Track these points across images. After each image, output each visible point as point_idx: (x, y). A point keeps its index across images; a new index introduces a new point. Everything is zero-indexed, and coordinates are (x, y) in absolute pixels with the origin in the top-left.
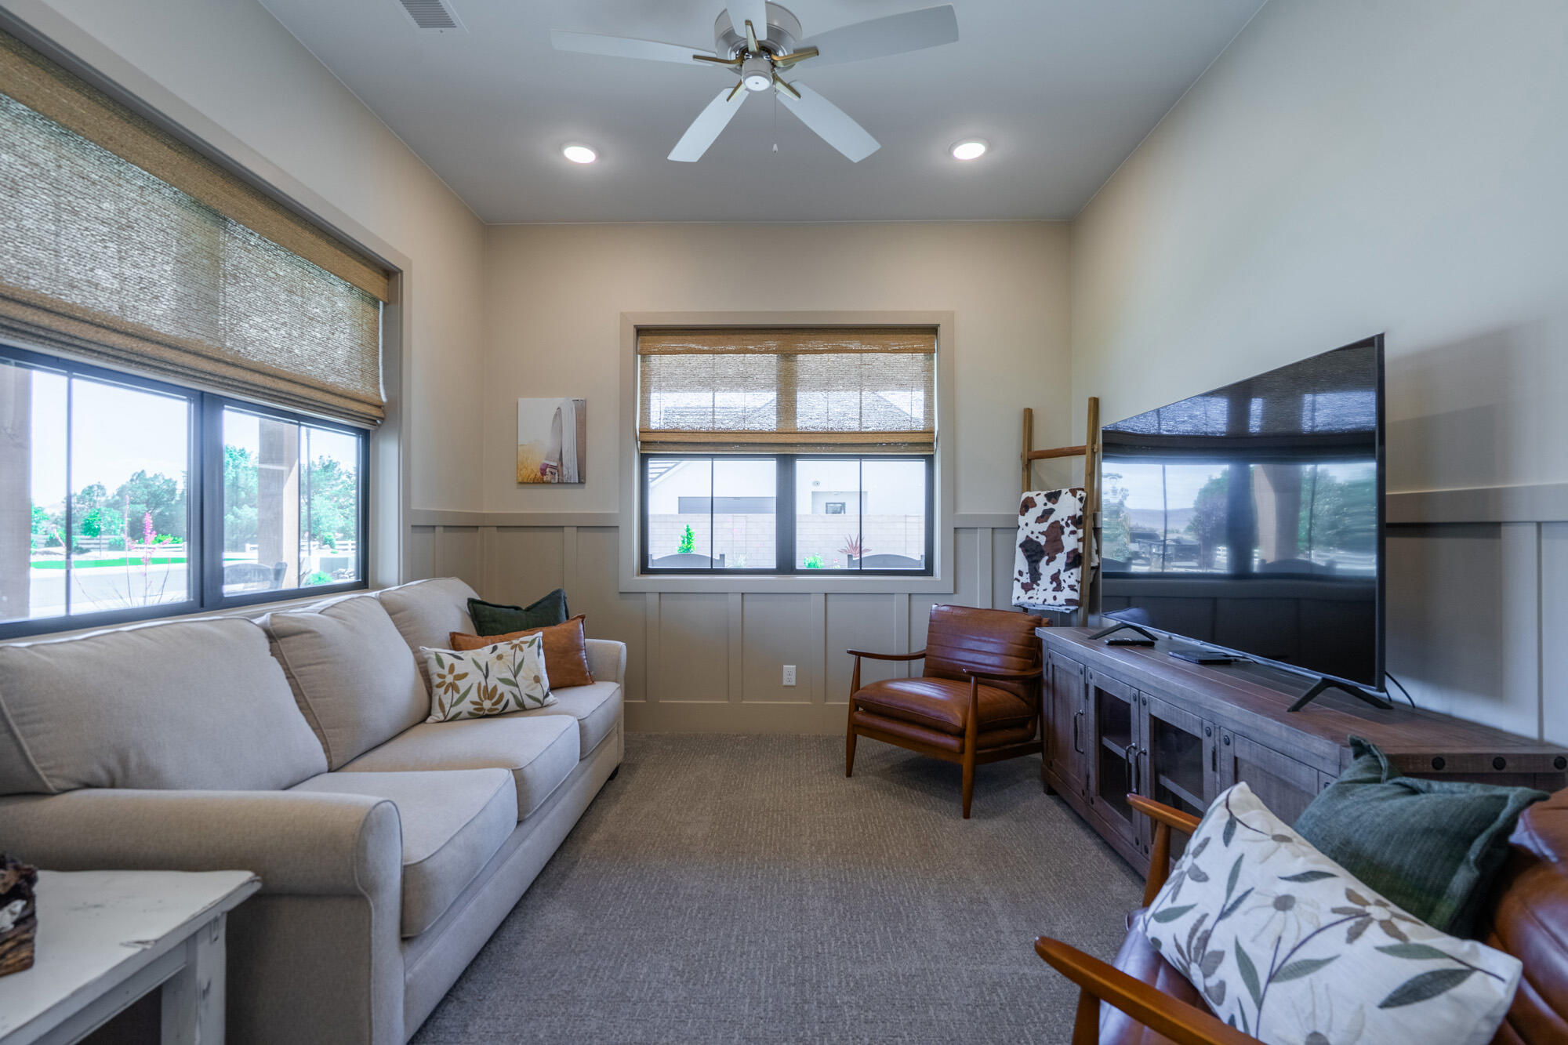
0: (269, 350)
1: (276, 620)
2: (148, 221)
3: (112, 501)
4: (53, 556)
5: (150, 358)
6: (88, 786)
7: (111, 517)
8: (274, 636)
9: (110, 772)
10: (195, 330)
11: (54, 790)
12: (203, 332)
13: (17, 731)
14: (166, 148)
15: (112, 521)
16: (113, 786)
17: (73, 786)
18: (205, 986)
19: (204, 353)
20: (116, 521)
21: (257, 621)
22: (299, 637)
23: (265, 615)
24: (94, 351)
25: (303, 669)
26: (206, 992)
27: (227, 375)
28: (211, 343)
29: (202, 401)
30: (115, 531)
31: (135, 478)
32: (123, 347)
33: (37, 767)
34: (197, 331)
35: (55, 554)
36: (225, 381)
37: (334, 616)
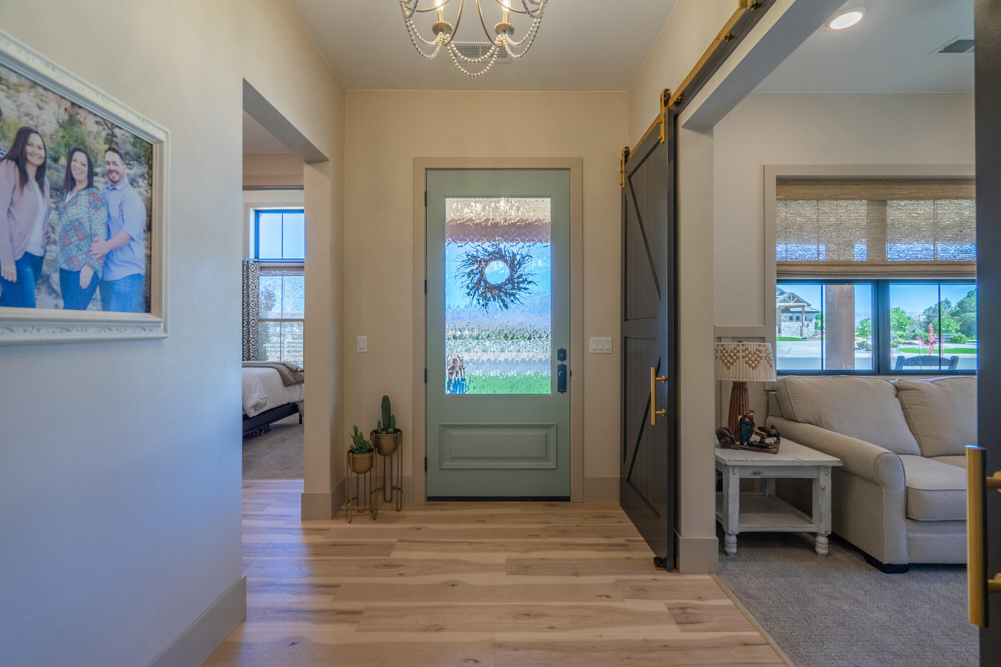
0: (914, 253)
1: (901, 382)
2: (849, 218)
3: (955, 311)
4: (914, 345)
5: (850, 272)
6: (810, 424)
7: (949, 322)
8: (898, 389)
9: (816, 421)
10: (871, 255)
11: (800, 421)
12: (874, 255)
13: (792, 401)
14: (855, 186)
15: (949, 325)
16: (817, 426)
17: (805, 422)
18: (823, 487)
19: (875, 264)
20: (952, 325)
21: (892, 382)
22: (912, 391)
23: (896, 379)
24: (828, 275)
25: (912, 406)
26: (823, 489)
27: (888, 270)
28: (878, 258)
29: (878, 284)
30: (951, 331)
31: (970, 294)
32: (839, 271)
33: (796, 413)
34: (872, 255)
35: (915, 344)
36: (887, 273)
37: (938, 385)
